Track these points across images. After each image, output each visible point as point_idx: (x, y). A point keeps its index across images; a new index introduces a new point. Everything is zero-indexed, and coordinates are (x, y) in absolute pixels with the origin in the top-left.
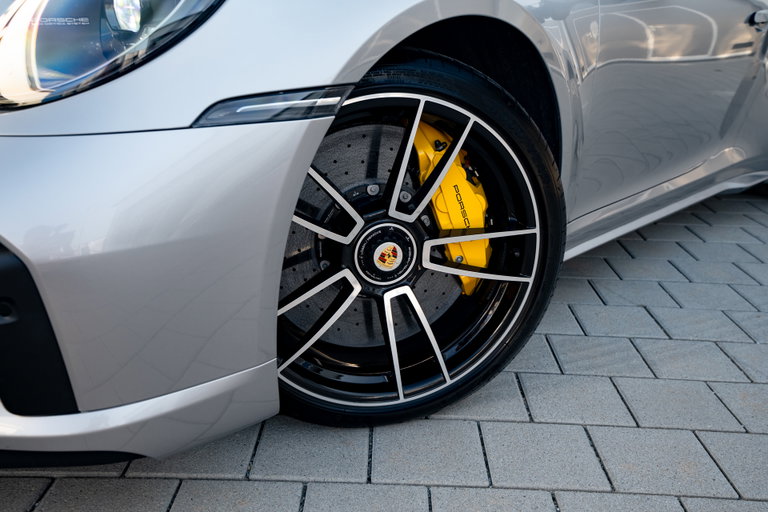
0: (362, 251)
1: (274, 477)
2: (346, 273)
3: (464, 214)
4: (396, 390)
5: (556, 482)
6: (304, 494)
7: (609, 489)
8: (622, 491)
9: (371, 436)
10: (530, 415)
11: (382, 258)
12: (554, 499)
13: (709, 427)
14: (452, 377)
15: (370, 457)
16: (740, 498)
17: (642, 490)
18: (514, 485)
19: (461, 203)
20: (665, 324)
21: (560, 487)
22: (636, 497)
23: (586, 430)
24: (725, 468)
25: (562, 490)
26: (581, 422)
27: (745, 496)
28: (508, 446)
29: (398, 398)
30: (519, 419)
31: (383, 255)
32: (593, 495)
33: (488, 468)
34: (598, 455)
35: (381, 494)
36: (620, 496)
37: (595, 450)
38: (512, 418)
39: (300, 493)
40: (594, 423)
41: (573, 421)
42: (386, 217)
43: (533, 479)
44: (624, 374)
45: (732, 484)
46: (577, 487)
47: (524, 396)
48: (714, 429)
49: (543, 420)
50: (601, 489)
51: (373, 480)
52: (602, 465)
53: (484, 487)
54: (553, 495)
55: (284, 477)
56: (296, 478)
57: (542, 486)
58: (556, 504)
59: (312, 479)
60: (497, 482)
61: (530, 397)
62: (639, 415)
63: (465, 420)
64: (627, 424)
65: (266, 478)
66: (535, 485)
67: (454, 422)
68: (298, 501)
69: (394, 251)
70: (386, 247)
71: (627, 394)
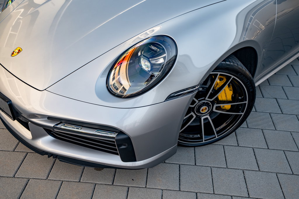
0: (197, 108)
1: (171, 162)
2: (192, 113)
3: (226, 96)
4: (202, 139)
5: (244, 167)
6: (180, 168)
7: (258, 170)
8: (261, 171)
9: (194, 149)
10: (238, 143)
11: (202, 110)
12: (243, 172)
13: (288, 150)
14: (218, 136)
15: (195, 156)
16: (293, 174)
17: (267, 171)
18: (233, 168)
19: (225, 93)
20: (281, 107)
21: (245, 169)
22: (265, 173)
23: (253, 149)
24: (291, 164)
25: (246, 170)
26: (252, 147)
27: (294, 173)
28: (232, 155)
29: (202, 141)
30: (235, 145)
31: (203, 109)
32: (254, 172)
33: (226, 162)
34: (256, 158)
35: (199, 169)
36: (261, 173)
37: (255, 156)
38: (232, 145)
39: (178, 168)
40: (256, 147)
41: (250, 146)
42: (204, 99)
43: (238, 166)
44: (266, 128)
45: (291, 169)
46: (250, 169)
47: (236, 136)
48: (290, 150)
49: (241, 146)
50: (256, 170)
51: (197, 164)
52: (257, 162)
53: (225, 168)
54: (243, 171)
55: (174, 163)
56: (177, 163)
57: (240, 168)
58: (244, 174)
59: (181, 163)
60: (229, 166)
61: (238, 137)
62: (269, 144)
63: (220, 145)
64: (265, 148)
65: (170, 162)
66: (239, 168)
67: (217, 146)
68: (178, 170)
69: (206, 108)
70: (204, 107)
71: (266, 136)
